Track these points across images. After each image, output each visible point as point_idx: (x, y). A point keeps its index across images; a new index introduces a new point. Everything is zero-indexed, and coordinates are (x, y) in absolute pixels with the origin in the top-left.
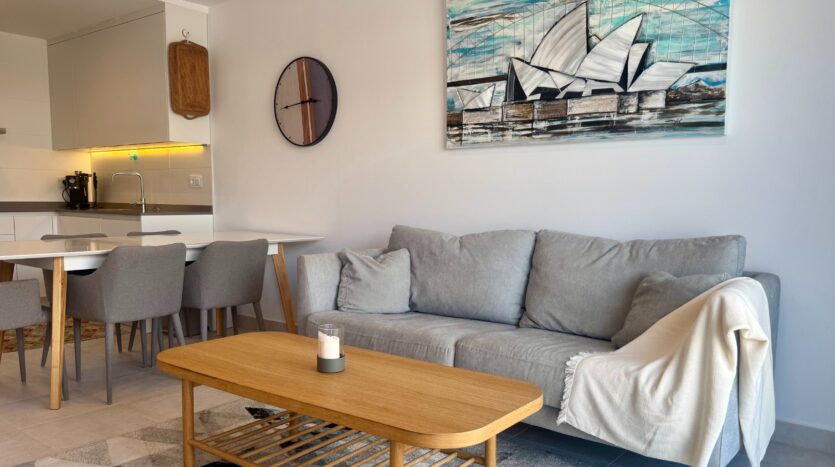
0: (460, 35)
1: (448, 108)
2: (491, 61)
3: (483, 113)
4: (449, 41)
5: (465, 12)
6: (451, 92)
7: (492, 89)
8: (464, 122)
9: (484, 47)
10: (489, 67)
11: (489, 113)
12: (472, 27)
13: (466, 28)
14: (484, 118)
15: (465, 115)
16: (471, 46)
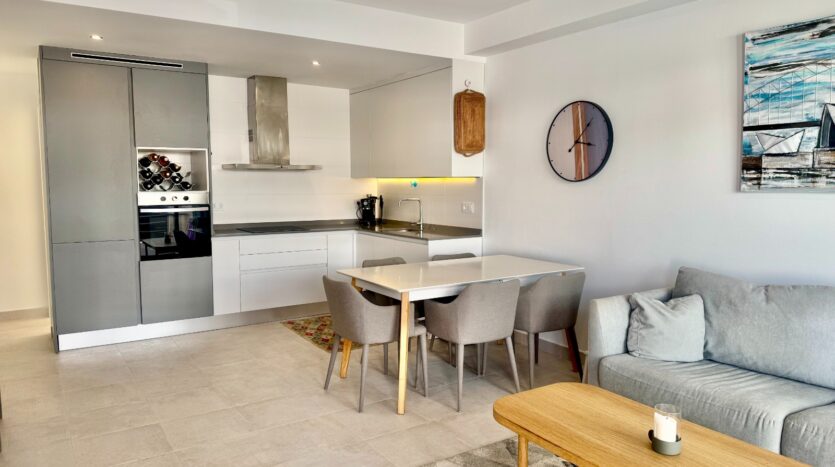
0: (759, 81)
1: (745, 151)
2: (800, 107)
3: (788, 158)
4: (746, 87)
5: (768, 58)
6: (748, 136)
7: (801, 134)
8: (764, 166)
9: (790, 93)
10: (797, 113)
11: (795, 158)
12: (775, 73)
13: (768, 74)
14: (788, 163)
15: (764, 159)
16: (775, 92)
